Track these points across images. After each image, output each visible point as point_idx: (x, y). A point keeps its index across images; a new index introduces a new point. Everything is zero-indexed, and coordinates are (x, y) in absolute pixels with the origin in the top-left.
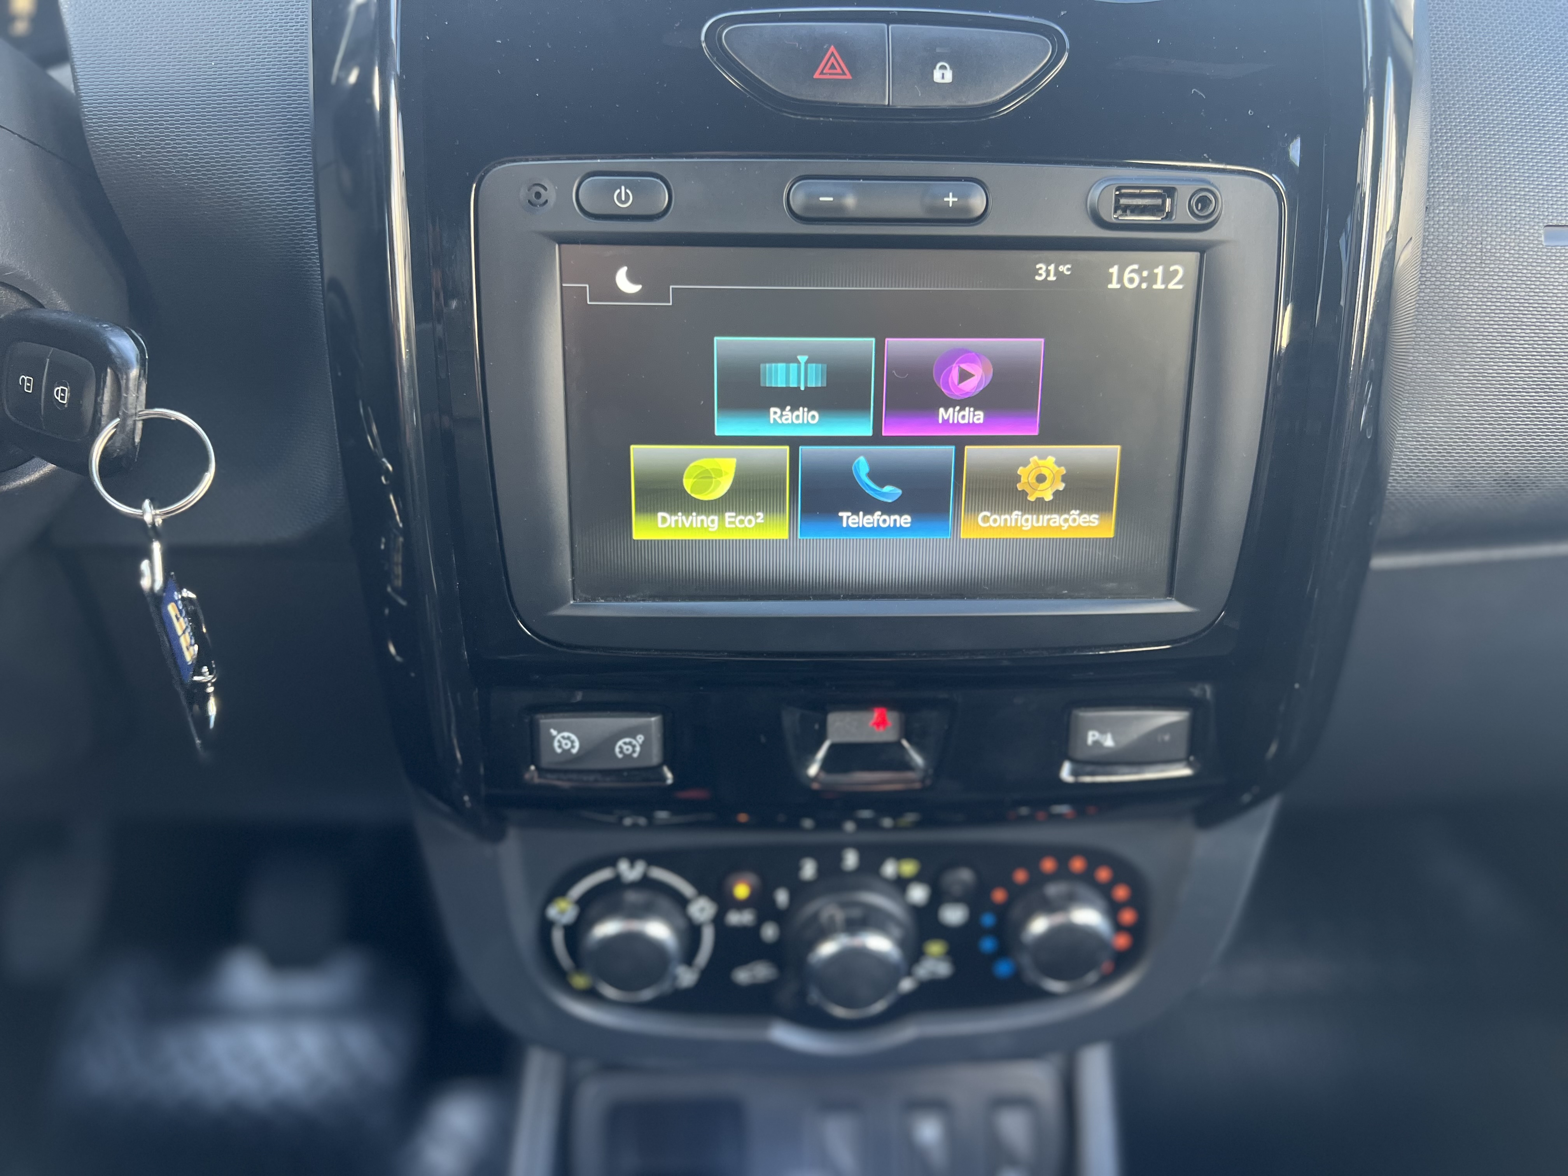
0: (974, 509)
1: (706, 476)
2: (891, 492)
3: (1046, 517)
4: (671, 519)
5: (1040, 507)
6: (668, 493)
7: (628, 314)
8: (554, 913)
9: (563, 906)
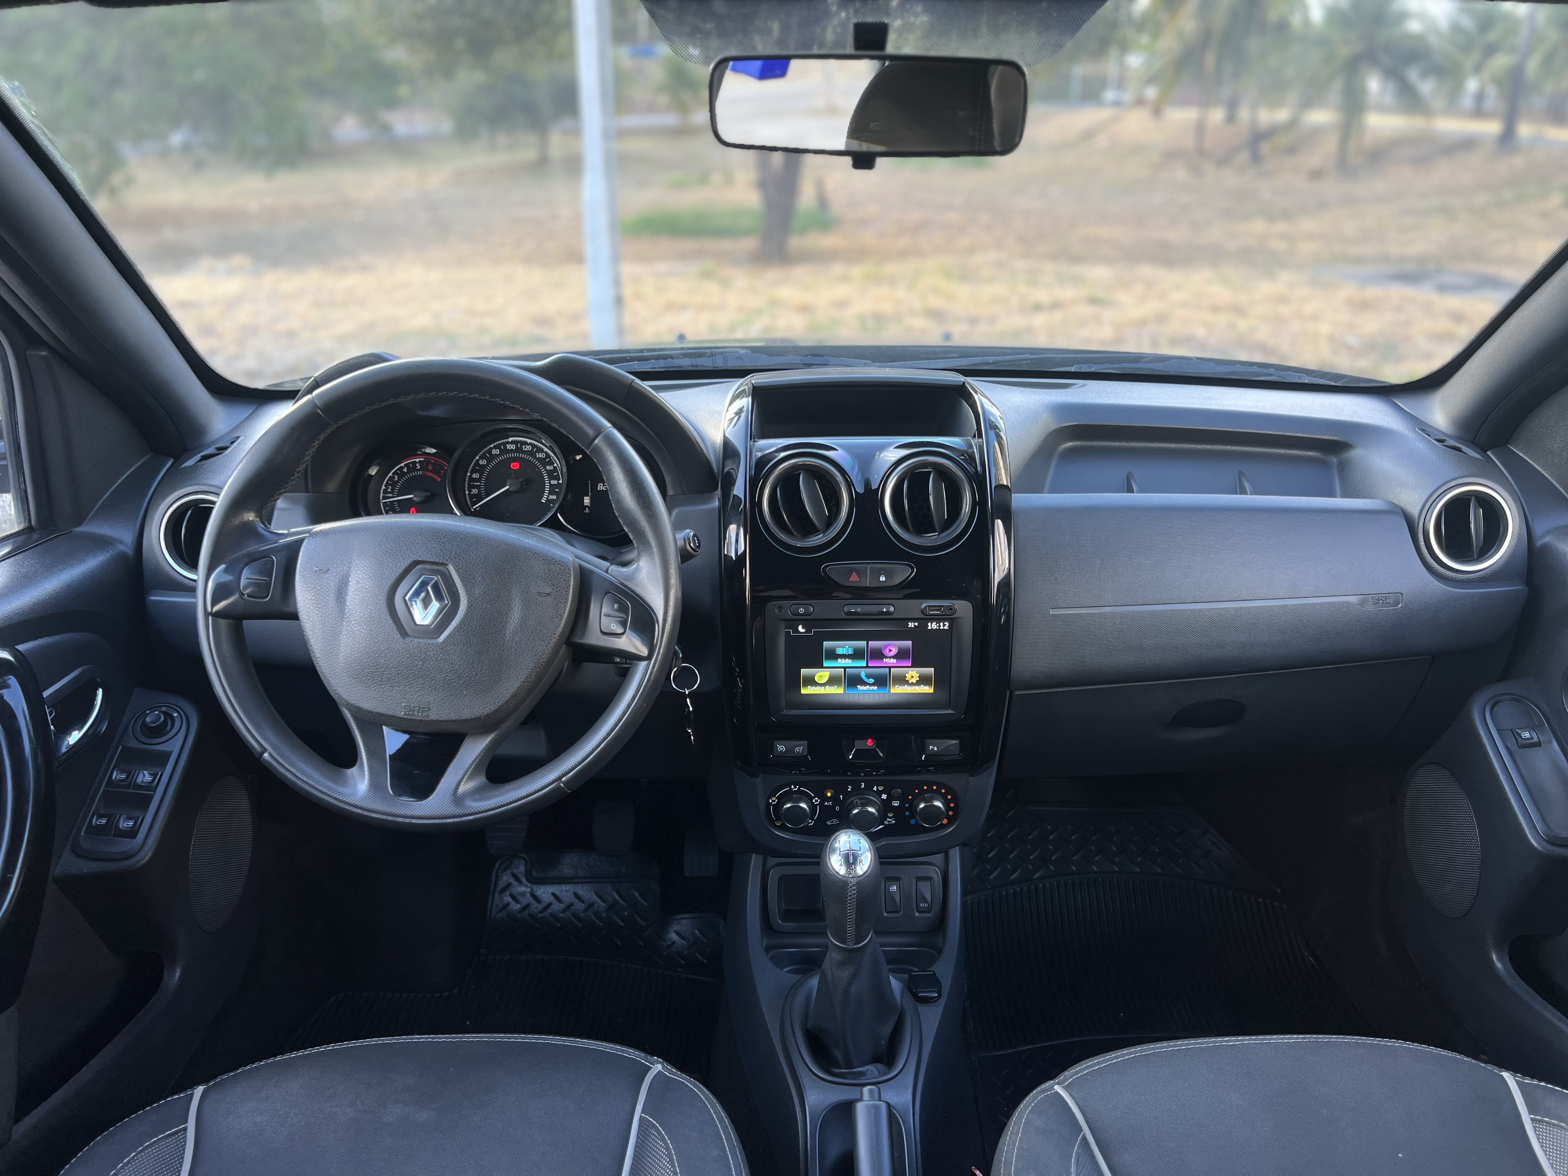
0: (894, 685)
1: (821, 677)
2: (872, 681)
3: (914, 687)
4: (811, 688)
5: (913, 684)
6: (811, 681)
7: (801, 637)
8: (770, 801)
9: (774, 799)
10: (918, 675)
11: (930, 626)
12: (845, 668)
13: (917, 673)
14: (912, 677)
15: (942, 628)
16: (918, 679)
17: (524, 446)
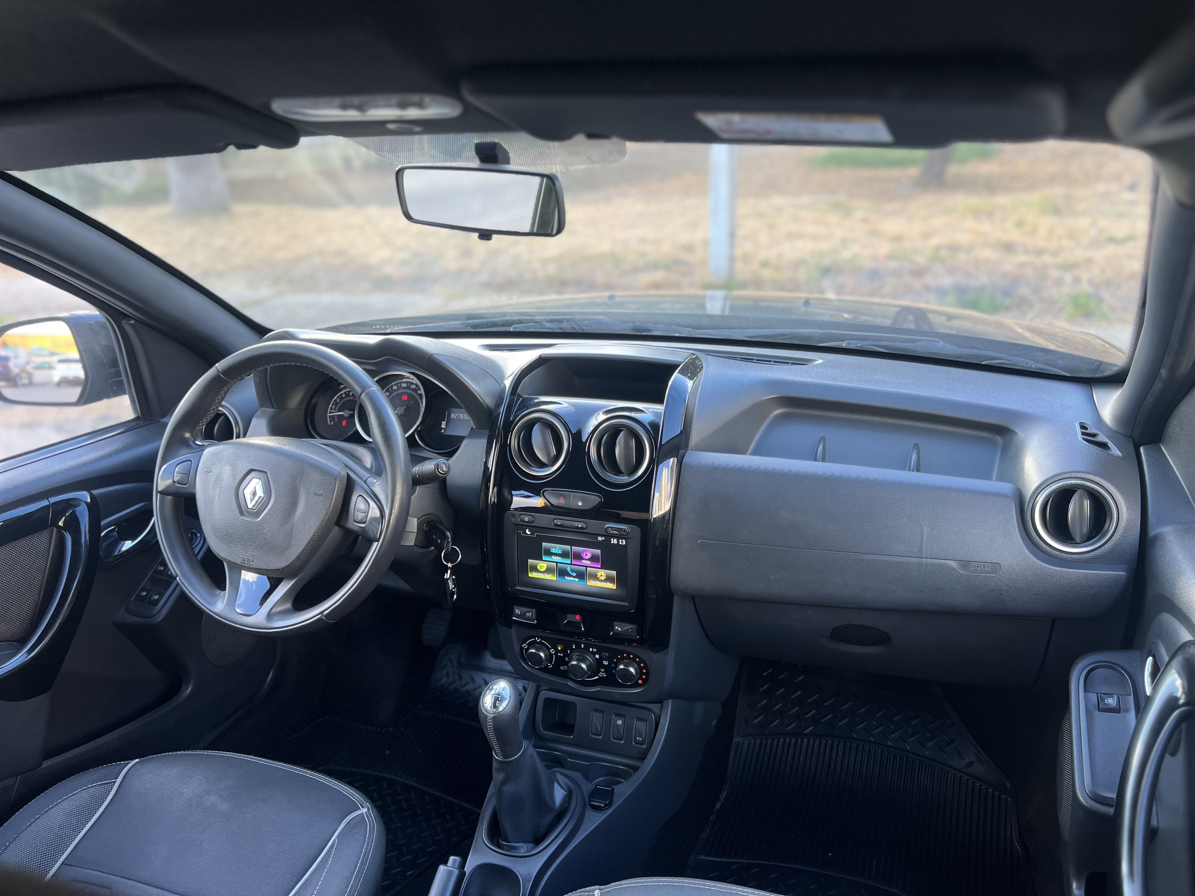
0: (589, 580)
1: (541, 567)
2: (574, 574)
3: (603, 583)
4: (535, 574)
5: (601, 581)
6: (535, 569)
7: (527, 537)
8: (523, 646)
9: (525, 645)
10: (605, 575)
11: (612, 541)
12: (557, 563)
13: (605, 573)
14: (601, 576)
15: (620, 543)
16: (605, 578)
17: (411, 385)
